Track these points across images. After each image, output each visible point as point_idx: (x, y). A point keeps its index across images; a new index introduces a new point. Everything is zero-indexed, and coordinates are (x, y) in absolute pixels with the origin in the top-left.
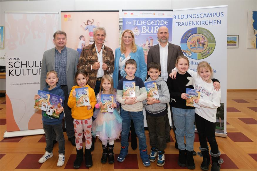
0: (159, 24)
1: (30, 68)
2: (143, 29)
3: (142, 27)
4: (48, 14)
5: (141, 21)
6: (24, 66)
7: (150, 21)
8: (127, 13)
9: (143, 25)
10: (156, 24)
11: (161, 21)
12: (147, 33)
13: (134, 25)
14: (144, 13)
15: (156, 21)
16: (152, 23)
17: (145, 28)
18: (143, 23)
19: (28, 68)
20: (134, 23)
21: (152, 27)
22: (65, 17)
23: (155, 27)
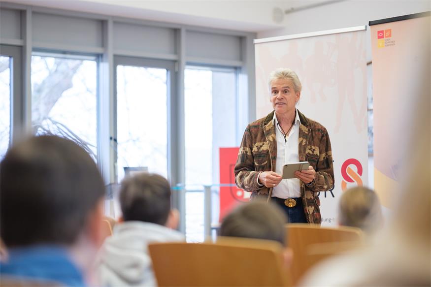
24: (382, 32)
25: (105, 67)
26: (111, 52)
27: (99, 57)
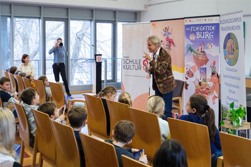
0: (208, 30)
1: (134, 65)
2: (197, 34)
3: (197, 33)
4: (144, 24)
5: (196, 27)
6: (131, 63)
7: (202, 27)
8: (187, 20)
9: (197, 31)
10: (206, 30)
11: (210, 27)
12: (200, 38)
13: (191, 31)
14: (198, 20)
15: (207, 27)
16: (204, 28)
17: (199, 34)
18: (198, 28)
19: (133, 64)
20: (192, 29)
21: (204, 33)
22: (153, 26)
23: (206, 33)
24: (154, 24)
25: (93, 23)
26: (94, 19)
27: (91, 20)
